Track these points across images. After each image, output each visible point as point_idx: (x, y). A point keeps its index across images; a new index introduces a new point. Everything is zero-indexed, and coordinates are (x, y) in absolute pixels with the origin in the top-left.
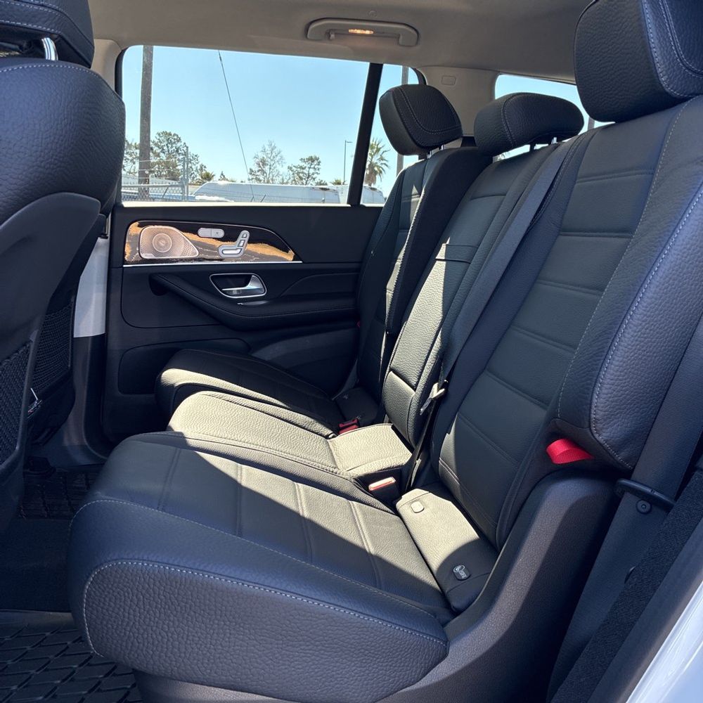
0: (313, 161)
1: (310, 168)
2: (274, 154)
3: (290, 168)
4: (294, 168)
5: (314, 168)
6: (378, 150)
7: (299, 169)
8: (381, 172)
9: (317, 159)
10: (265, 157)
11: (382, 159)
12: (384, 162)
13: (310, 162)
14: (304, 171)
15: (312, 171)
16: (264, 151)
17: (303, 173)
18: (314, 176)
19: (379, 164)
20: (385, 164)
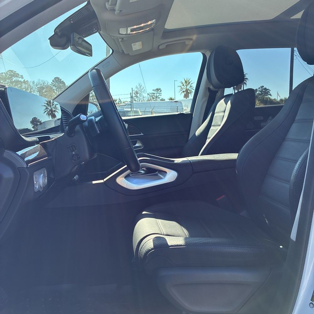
0: (158, 90)
1: (157, 93)
2: (141, 89)
3: (148, 94)
4: (150, 94)
5: (159, 93)
6: (189, 83)
7: (152, 94)
8: (191, 92)
9: (160, 89)
10: (137, 90)
11: (191, 87)
12: (192, 88)
13: (157, 91)
14: (155, 95)
15: (158, 95)
16: (137, 88)
17: (154, 96)
18: (159, 97)
19: (190, 89)
20: (193, 89)
